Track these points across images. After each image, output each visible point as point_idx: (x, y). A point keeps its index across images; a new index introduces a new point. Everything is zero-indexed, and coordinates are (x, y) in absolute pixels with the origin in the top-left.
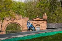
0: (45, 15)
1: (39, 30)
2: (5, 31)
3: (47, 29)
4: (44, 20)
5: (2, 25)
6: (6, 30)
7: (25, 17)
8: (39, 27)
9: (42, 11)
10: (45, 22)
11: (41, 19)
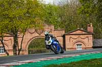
0: (90, 26)
1: (80, 49)
2: (27, 49)
3: (94, 47)
4: (89, 33)
5: (23, 41)
6: (29, 48)
7: (59, 29)
8: (81, 45)
9: (86, 19)
10: (91, 37)
11: (84, 33)
